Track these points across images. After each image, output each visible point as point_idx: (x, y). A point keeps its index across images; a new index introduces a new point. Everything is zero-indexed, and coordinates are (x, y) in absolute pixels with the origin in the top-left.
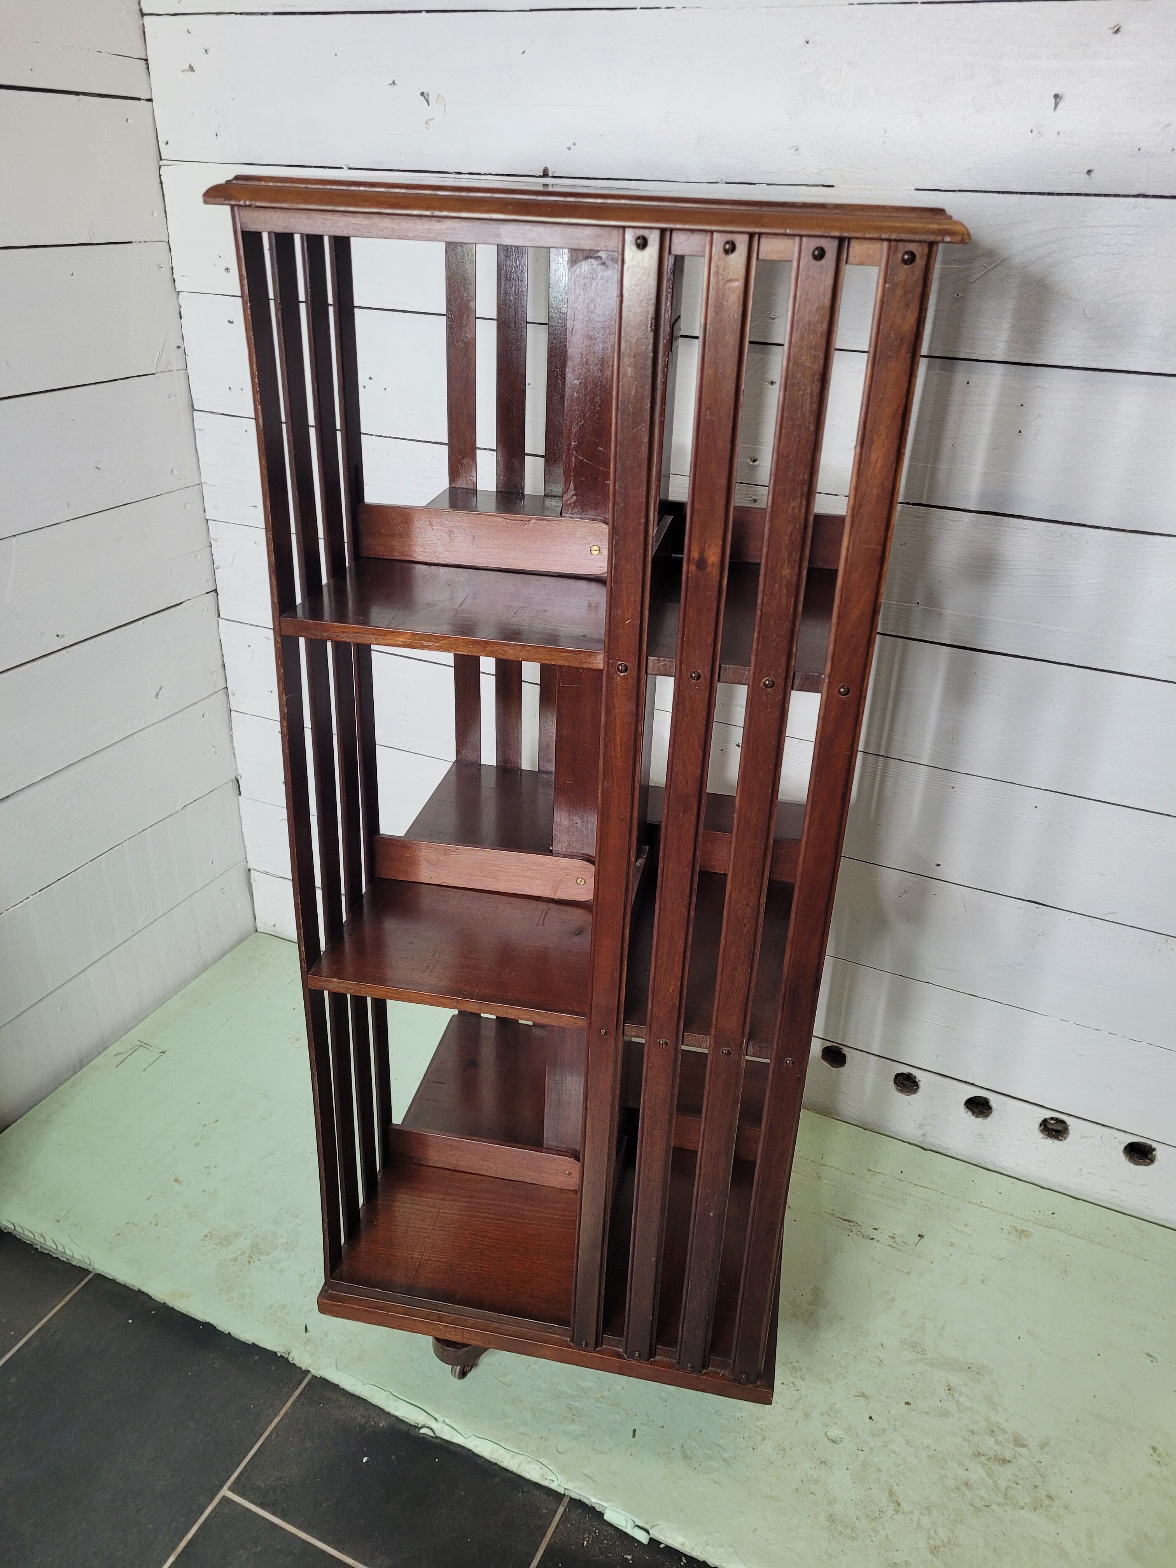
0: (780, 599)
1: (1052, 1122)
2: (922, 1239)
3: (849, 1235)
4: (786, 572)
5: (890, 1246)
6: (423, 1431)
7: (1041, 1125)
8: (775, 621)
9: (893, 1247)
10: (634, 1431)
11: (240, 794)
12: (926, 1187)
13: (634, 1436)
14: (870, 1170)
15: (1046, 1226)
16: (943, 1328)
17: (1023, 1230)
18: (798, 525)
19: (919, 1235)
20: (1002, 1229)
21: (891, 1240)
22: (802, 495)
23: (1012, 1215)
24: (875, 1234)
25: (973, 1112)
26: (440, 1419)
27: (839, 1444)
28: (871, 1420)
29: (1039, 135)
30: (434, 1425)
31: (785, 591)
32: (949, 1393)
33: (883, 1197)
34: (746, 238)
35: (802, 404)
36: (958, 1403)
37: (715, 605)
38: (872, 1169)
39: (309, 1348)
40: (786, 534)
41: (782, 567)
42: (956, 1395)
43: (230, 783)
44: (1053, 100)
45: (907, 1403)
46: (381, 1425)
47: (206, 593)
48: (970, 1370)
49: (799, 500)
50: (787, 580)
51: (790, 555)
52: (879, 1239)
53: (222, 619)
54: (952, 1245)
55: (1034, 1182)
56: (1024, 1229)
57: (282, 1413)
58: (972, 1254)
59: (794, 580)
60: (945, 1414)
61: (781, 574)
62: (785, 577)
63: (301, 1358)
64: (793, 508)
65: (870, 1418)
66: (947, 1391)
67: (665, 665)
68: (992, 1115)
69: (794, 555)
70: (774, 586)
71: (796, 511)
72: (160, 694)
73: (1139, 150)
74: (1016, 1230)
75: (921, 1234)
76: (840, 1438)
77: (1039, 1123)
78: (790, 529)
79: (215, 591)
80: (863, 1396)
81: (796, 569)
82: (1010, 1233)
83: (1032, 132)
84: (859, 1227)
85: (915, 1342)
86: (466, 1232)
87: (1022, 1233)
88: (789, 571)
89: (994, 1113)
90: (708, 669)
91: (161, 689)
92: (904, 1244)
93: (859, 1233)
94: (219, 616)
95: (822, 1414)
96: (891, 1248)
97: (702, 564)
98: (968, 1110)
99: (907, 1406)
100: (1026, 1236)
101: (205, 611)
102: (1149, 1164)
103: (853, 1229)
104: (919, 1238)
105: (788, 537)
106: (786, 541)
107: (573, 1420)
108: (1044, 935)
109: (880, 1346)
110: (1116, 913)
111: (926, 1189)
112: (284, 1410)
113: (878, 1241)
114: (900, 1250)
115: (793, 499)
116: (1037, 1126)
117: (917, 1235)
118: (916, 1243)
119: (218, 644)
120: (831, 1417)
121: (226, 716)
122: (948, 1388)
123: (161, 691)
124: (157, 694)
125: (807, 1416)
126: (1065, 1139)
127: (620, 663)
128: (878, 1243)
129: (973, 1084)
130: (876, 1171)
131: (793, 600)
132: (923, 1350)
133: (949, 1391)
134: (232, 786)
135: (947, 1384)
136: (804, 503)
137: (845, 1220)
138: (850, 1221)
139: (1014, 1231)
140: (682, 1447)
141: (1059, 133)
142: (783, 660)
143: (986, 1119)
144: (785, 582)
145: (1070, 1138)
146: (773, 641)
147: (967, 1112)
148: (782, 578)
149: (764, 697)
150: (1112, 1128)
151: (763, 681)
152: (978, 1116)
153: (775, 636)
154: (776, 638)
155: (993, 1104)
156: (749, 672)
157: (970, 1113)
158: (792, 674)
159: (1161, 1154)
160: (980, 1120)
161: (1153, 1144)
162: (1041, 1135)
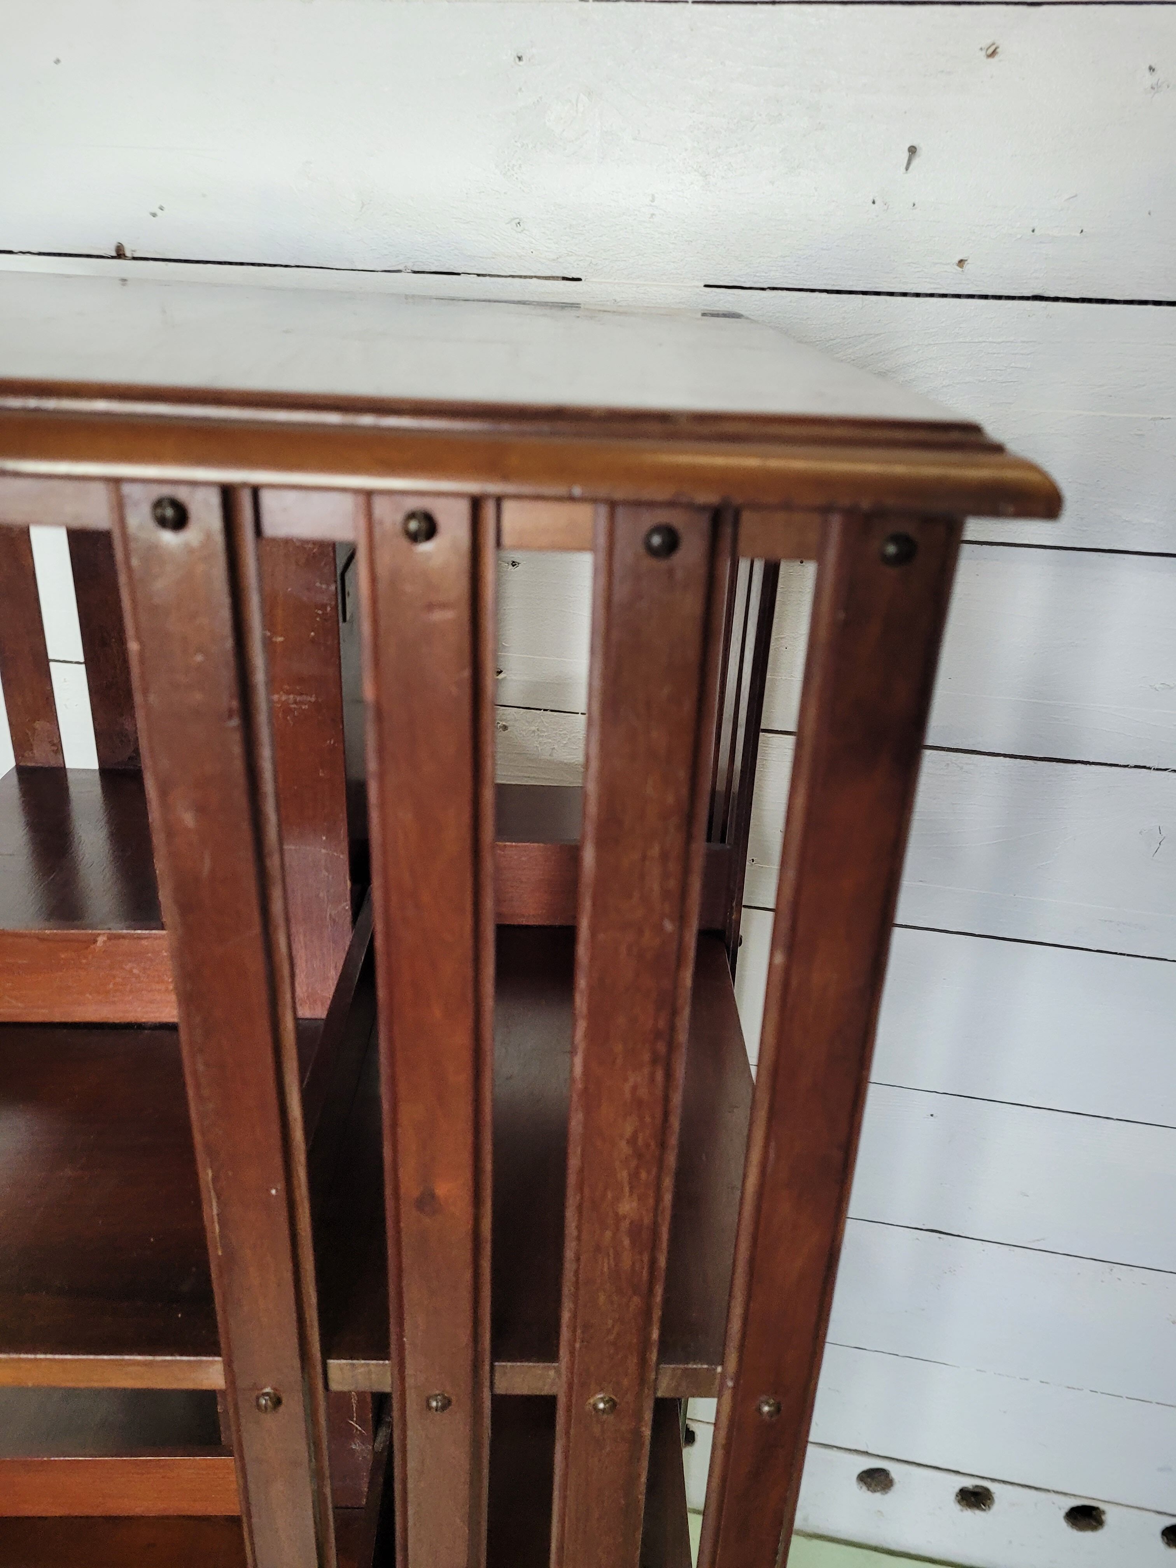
0: (617, 1256)
1: (971, 1490)
4: (628, 1207)
7: (958, 1496)
22: (654, 1061)
25: (869, 1487)
29: (886, 207)
31: (626, 1242)
34: (463, 508)
41: (617, 1199)
44: (906, 155)
49: (646, 1071)
50: (631, 1223)
51: (634, 1176)
55: (952, 1560)
59: (647, 1220)
61: (617, 1214)
62: (625, 1217)
64: (635, 1088)
68: (893, 1489)
69: (643, 1175)
70: (603, 1232)
73: (1033, 231)
77: (955, 1495)
78: (629, 1130)
81: (651, 1201)
83: (874, 202)
88: (635, 1204)
89: (897, 1486)
90: (466, 1388)
97: (428, 1202)
98: (862, 1485)
102: (1096, 1530)
105: (628, 1142)
106: (622, 1152)
108: (951, 1271)
116: (954, 1498)
126: (989, 1509)
129: (867, 1454)
136: (659, 1075)
141: (914, 205)
142: (633, 1361)
143: (886, 1493)
144: (625, 1225)
145: (995, 1507)
146: (609, 1331)
147: (861, 1487)
148: (618, 1219)
149: (597, 1430)
150: (1048, 1491)
151: (591, 1401)
152: (875, 1491)
153: (610, 1322)
154: (613, 1326)
155: (894, 1475)
156: (558, 1371)
157: (864, 1488)
158: (653, 1376)
159: (1111, 1516)
160: (878, 1495)
161: (1102, 1506)
162: (958, 1507)
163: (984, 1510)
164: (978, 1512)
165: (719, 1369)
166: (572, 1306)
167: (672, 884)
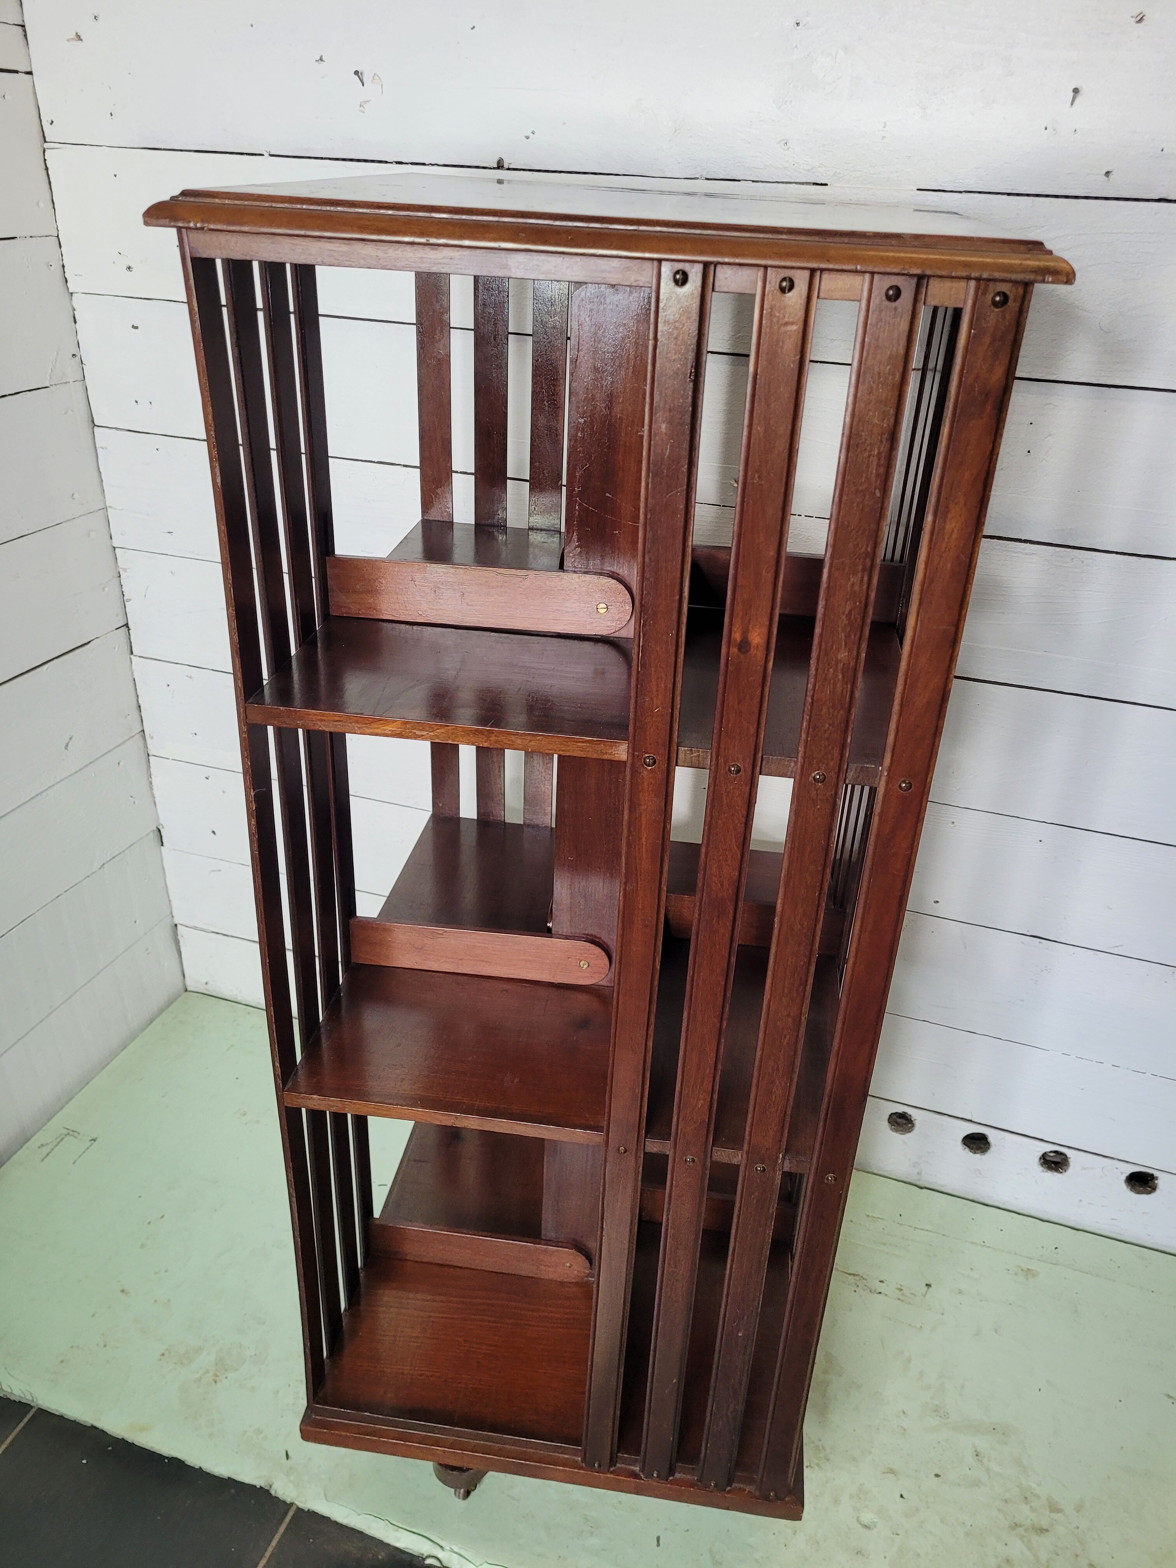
0: (835, 684)
1: (1052, 1154)
2: (930, 1289)
3: (855, 1291)
4: (843, 655)
5: (899, 1299)
6: (429, 1561)
7: (1040, 1158)
8: (829, 709)
9: (902, 1301)
10: (658, 1539)
11: (162, 845)
12: (927, 1230)
13: (658, 1545)
14: (868, 1216)
15: (1051, 1263)
16: (963, 1387)
17: (1028, 1269)
18: (858, 604)
19: (927, 1285)
20: (1008, 1270)
21: (898, 1292)
22: (863, 570)
23: (1016, 1254)
24: (881, 1287)
25: (971, 1149)
26: (447, 1548)
27: (873, 1529)
28: (902, 1499)
29: (1054, 132)
30: (440, 1554)
31: (840, 677)
32: (978, 1460)
33: (885, 1244)
35: (868, 467)
36: (988, 1469)
37: (758, 692)
38: (870, 1215)
39: (292, 1478)
40: (843, 613)
41: (838, 650)
42: (985, 1461)
43: (152, 833)
44: (1072, 94)
45: (937, 1476)
46: (380, 1557)
47: (116, 629)
48: (995, 1431)
49: (860, 575)
50: (844, 665)
51: (848, 636)
52: (886, 1293)
53: (136, 656)
54: (960, 1292)
55: (1033, 1214)
56: (1030, 1267)
57: (268, 1554)
58: (981, 1301)
59: (852, 664)
60: (976, 1483)
61: (837, 658)
62: (841, 661)
63: (283, 1490)
64: (853, 586)
65: (902, 1496)
66: (976, 1458)
67: (699, 756)
68: (990, 1151)
69: (853, 637)
70: (828, 670)
71: (857, 588)
72: (70, 745)
74: (1022, 1270)
75: (928, 1283)
76: (873, 1522)
77: (1039, 1157)
78: (848, 609)
79: (127, 625)
80: (892, 1472)
81: (855, 653)
82: (1016, 1274)
83: (1046, 129)
84: (864, 1281)
85: (937, 1405)
86: (461, 1339)
87: (1029, 1273)
88: (846, 654)
89: (993, 1149)
90: (749, 761)
91: (70, 739)
92: (912, 1296)
93: (865, 1287)
94: (132, 653)
95: (851, 1496)
96: (899, 1301)
97: (744, 646)
98: (965, 1147)
99: (937, 1478)
100: (1033, 1276)
101: (116, 649)
102: (1150, 1193)
103: (859, 1283)
104: (926, 1288)
105: (846, 617)
106: (843, 620)
107: (592, 1533)
108: (1047, 970)
109: (902, 1413)
110: (1122, 946)
111: (926, 1232)
112: (270, 1549)
113: (886, 1295)
114: (910, 1303)
115: (853, 574)
116: (1037, 1160)
117: (924, 1285)
118: (924, 1294)
119: (132, 683)
120: (860, 1498)
121: (144, 760)
122: (976, 1453)
123: (70, 742)
124: (67, 745)
125: (836, 1501)
126: (1065, 1171)
127: (646, 755)
128: (886, 1298)
129: (970, 1121)
130: (874, 1216)
131: (849, 686)
132: (946, 1415)
133: (977, 1457)
134: (153, 837)
135: (974, 1449)
136: (866, 578)
137: (850, 1274)
138: (854, 1275)
139: (1020, 1272)
140: (711, 1551)
141: (1075, 131)
142: (836, 752)
143: (984, 1154)
144: (840, 666)
145: (1071, 1170)
146: (825, 731)
147: (965, 1149)
148: (837, 662)
149: (814, 793)
150: (1114, 1159)
151: (813, 775)
152: (975, 1153)
153: (827, 726)
154: (829, 728)
155: (991, 1139)
156: (796, 763)
157: (967, 1150)
158: (845, 767)
159: (1163, 1181)
160: (978, 1156)
161: (1156, 1173)
162: (1041, 1169)
163: (1061, 1173)
164: (1056, 1174)
165: (880, 768)
166: (808, 717)
167: (882, 470)
